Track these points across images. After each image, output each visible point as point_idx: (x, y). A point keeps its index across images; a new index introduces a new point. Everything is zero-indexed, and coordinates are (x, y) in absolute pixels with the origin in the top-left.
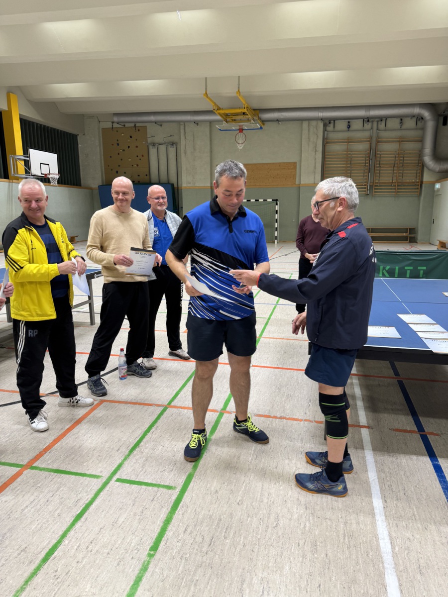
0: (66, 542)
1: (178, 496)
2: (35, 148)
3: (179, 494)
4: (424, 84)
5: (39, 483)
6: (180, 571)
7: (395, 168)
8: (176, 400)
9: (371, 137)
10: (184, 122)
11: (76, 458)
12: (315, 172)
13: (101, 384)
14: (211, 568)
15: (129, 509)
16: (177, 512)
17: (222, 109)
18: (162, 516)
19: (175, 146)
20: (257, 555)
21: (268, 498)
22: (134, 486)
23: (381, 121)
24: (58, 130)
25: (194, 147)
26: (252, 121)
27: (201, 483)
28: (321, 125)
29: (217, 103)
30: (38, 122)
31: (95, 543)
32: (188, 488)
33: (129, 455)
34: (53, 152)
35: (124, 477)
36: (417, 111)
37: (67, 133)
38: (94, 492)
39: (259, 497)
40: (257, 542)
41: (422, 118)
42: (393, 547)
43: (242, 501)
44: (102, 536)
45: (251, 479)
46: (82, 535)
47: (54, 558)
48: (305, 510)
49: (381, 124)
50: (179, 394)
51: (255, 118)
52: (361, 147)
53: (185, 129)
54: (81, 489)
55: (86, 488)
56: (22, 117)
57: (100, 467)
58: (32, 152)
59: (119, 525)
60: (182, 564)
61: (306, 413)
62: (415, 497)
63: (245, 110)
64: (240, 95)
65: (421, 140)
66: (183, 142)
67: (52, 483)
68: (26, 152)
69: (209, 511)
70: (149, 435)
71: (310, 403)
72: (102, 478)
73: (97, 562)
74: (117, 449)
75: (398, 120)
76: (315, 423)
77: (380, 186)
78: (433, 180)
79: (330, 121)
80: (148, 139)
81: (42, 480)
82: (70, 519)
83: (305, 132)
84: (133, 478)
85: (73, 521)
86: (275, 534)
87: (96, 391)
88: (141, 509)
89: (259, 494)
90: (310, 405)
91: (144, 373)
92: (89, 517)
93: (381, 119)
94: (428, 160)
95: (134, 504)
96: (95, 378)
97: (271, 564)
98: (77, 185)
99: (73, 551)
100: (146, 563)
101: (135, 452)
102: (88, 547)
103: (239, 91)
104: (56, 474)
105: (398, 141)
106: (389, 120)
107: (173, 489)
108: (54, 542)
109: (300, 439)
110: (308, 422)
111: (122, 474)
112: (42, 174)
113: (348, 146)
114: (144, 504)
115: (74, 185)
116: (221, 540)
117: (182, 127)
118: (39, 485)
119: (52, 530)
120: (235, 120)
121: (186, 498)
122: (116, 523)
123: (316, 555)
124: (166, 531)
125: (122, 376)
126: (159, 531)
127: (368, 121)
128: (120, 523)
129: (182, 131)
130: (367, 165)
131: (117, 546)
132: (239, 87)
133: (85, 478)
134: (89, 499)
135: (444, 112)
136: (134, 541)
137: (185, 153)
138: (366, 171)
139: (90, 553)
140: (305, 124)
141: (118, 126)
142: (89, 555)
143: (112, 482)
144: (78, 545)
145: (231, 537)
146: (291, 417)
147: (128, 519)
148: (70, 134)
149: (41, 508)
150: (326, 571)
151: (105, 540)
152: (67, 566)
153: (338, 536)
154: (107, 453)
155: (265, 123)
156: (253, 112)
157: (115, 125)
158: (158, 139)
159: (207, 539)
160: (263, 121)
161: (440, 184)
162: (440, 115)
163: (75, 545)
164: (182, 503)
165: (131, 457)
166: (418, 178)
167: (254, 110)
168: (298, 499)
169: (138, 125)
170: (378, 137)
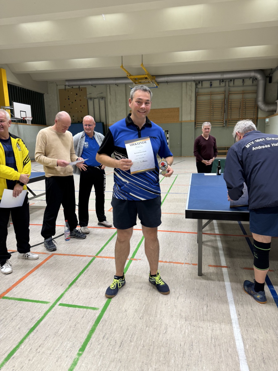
0: (22, 346)
1: (100, 314)
2: (17, 102)
3: (101, 313)
4: (257, 57)
5: (7, 307)
6: (99, 365)
7: (240, 110)
8: (101, 253)
9: (225, 91)
10: (109, 84)
11: (33, 291)
12: (191, 113)
13: (53, 243)
14: (121, 362)
15: (67, 323)
16: (99, 325)
17: (133, 75)
18: (88, 328)
19: (104, 99)
20: (152, 352)
21: (160, 314)
22: (71, 308)
23: (231, 81)
24: (31, 91)
25: (116, 99)
26: (151, 83)
27: (116, 306)
28: (194, 84)
29: (129, 72)
30: (19, 86)
31: (42, 346)
32: (106, 308)
33: (68, 288)
34: (28, 104)
35: (65, 303)
36: (253, 74)
37: (37, 93)
38: (44, 313)
39: (154, 313)
40: (153, 344)
41: (256, 79)
42: (245, 345)
43: (143, 316)
44: (47, 342)
45: (149, 302)
46: (34, 342)
47: (13, 358)
48: (185, 321)
49: (231, 83)
50: (103, 249)
51: (153, 81)
52: (219, 98)
53: (110, 89)
54: (35, 311)
55: (39, 310)
56: (9, 83)
57: (49, 296)
58: (15, 104)
59: (59, 334)
60: (101, 360)
61: (186, 259)
62: (259, 312)
63: (146, 76)
64: (143, 66)
65: (256, 92)
66: (109, 97)
67: (16, 307)
68: (11, 104)
69: (120, 324)
70: (83, 275)
71: (189, 253)
72: (50, 303)
73: (43, 360)
74: (61, 284)
75: (241, 81)
76: (192, 265)
77: (232, 121)
78: (264, 116)
79: (199, 82)
80: (87, 95)
81: (10, 305)
82: (26, 331)
83: (184, 89)
84: (70, 303)
85: (28, 332)
86: (164, 338)
87: (49, 248)
88: (75, 323)
89: (154, 312)
90: (188, 254)
91: (81, 236)
92: (39, 329)
93: (231, 80)
94: (261, 104)
95: (70, 320)
96: (49, 239)
97: (161, 358)
98: (44, 124)
99: (27, 353)
100: (76, 359)
101: (73, 286)
102: (37, 349)
103: (142, 64)
104: (19, 301)
105: (242, 93)
106: (236, 81)
107: (97, 310)
108: (14, 346)
109: (182, 275)
110: (187, 265)
111: (63, 301)
112: (21, 117)
113: (211, 97)
114: (77, 320)
115: (42, 124)
116: (128, 343)
117: (108, 88)
118: (7, 309)
119: (14, 339)
120: (140, 82)
121: (105, 316)
122: (57, 333)
123: (192, 352)
124: (90, 338)
125: (67, 239)
126: (86, 338)
127: (223, 81)
128: (60, 333)
129: (108, 90)
130: (223, 108)
131: (57, 348)
132: (142, 62)
133: (38, 303)
134: (40, 318)
135: (269, 75)
136: (69, 345)
137: (111, 103)
138: (223, 112)
139: (38, 354)
140: (184, 84)
141: (69, 88)
142: (37, 355)
143: (56, 306)
144: (30, 348)
145: (134, 341)
146: (176, 261)
147: (66, 330)
148: (39, 93)
149: (7, 324)
150: (200, 362)
151: (49, 345)
152: (22, 363)
153: (207, 339)
154: (54, 287)
155: (159, 84)
156: (152, 77)
157: (67, 87)
158: (93, 95)
159: (119, 343)
160: (158, 83)
161: (268, 119)
162: (267, 77)
163: (29, 348)
164: (102, 318)
165: (70, 290)
166: (255, 115)
167: (152, 76)
168: (180, 314)
169: (81, 87)
170: (229, 91)
